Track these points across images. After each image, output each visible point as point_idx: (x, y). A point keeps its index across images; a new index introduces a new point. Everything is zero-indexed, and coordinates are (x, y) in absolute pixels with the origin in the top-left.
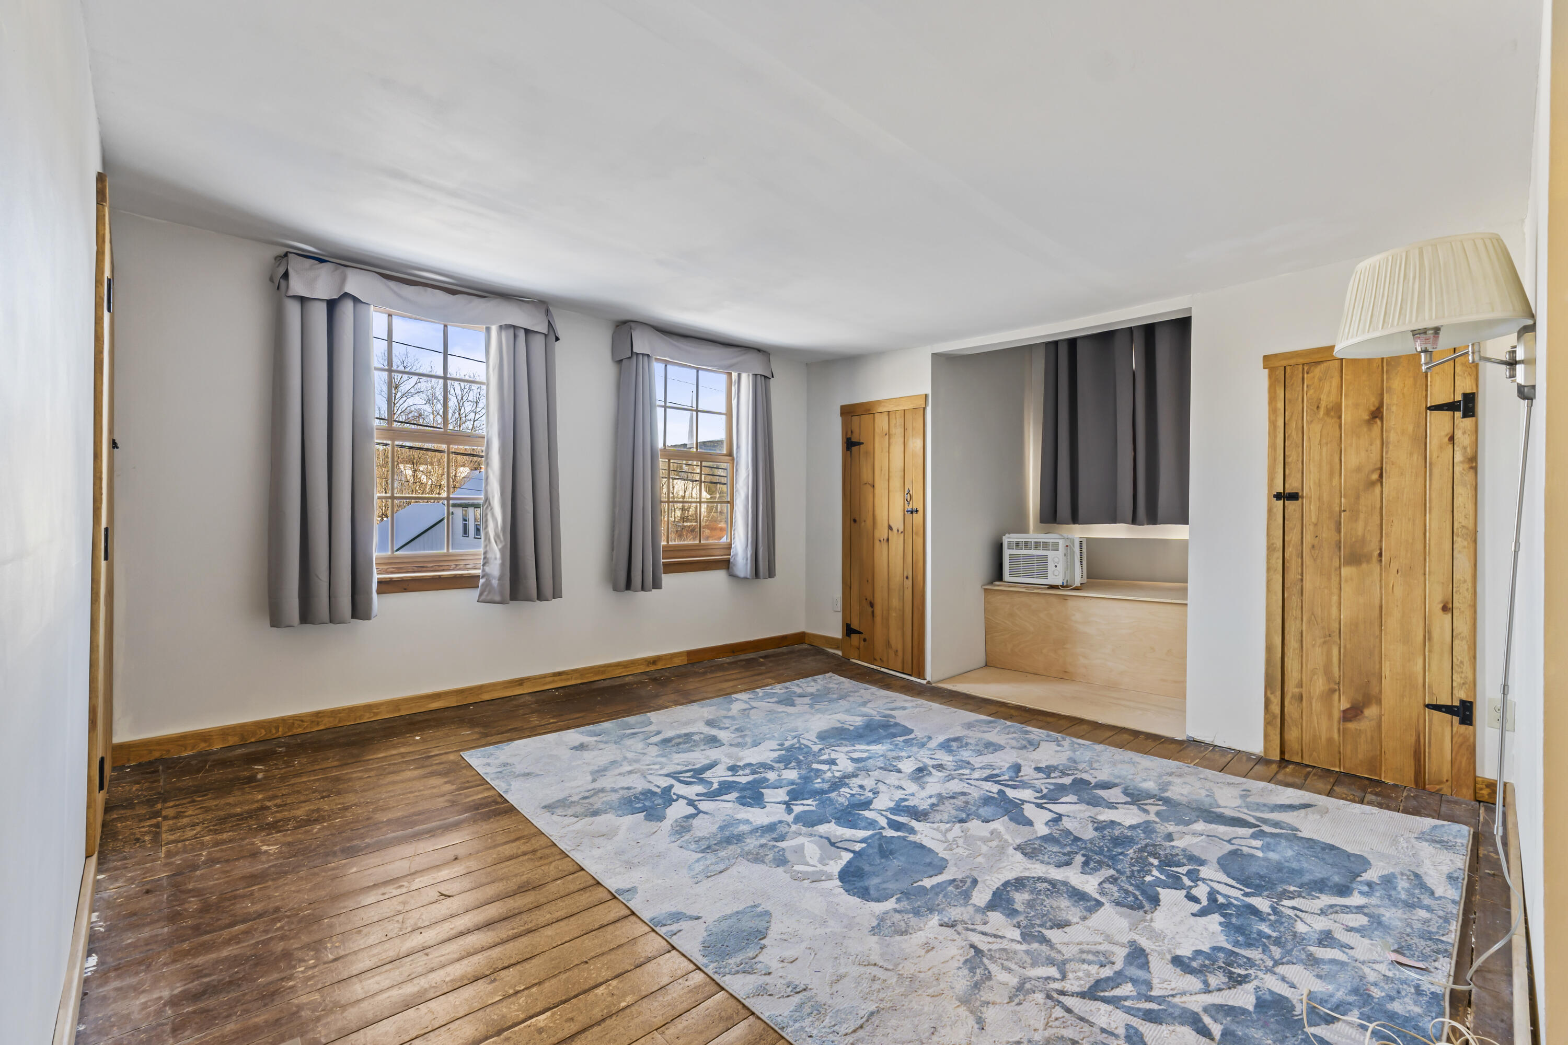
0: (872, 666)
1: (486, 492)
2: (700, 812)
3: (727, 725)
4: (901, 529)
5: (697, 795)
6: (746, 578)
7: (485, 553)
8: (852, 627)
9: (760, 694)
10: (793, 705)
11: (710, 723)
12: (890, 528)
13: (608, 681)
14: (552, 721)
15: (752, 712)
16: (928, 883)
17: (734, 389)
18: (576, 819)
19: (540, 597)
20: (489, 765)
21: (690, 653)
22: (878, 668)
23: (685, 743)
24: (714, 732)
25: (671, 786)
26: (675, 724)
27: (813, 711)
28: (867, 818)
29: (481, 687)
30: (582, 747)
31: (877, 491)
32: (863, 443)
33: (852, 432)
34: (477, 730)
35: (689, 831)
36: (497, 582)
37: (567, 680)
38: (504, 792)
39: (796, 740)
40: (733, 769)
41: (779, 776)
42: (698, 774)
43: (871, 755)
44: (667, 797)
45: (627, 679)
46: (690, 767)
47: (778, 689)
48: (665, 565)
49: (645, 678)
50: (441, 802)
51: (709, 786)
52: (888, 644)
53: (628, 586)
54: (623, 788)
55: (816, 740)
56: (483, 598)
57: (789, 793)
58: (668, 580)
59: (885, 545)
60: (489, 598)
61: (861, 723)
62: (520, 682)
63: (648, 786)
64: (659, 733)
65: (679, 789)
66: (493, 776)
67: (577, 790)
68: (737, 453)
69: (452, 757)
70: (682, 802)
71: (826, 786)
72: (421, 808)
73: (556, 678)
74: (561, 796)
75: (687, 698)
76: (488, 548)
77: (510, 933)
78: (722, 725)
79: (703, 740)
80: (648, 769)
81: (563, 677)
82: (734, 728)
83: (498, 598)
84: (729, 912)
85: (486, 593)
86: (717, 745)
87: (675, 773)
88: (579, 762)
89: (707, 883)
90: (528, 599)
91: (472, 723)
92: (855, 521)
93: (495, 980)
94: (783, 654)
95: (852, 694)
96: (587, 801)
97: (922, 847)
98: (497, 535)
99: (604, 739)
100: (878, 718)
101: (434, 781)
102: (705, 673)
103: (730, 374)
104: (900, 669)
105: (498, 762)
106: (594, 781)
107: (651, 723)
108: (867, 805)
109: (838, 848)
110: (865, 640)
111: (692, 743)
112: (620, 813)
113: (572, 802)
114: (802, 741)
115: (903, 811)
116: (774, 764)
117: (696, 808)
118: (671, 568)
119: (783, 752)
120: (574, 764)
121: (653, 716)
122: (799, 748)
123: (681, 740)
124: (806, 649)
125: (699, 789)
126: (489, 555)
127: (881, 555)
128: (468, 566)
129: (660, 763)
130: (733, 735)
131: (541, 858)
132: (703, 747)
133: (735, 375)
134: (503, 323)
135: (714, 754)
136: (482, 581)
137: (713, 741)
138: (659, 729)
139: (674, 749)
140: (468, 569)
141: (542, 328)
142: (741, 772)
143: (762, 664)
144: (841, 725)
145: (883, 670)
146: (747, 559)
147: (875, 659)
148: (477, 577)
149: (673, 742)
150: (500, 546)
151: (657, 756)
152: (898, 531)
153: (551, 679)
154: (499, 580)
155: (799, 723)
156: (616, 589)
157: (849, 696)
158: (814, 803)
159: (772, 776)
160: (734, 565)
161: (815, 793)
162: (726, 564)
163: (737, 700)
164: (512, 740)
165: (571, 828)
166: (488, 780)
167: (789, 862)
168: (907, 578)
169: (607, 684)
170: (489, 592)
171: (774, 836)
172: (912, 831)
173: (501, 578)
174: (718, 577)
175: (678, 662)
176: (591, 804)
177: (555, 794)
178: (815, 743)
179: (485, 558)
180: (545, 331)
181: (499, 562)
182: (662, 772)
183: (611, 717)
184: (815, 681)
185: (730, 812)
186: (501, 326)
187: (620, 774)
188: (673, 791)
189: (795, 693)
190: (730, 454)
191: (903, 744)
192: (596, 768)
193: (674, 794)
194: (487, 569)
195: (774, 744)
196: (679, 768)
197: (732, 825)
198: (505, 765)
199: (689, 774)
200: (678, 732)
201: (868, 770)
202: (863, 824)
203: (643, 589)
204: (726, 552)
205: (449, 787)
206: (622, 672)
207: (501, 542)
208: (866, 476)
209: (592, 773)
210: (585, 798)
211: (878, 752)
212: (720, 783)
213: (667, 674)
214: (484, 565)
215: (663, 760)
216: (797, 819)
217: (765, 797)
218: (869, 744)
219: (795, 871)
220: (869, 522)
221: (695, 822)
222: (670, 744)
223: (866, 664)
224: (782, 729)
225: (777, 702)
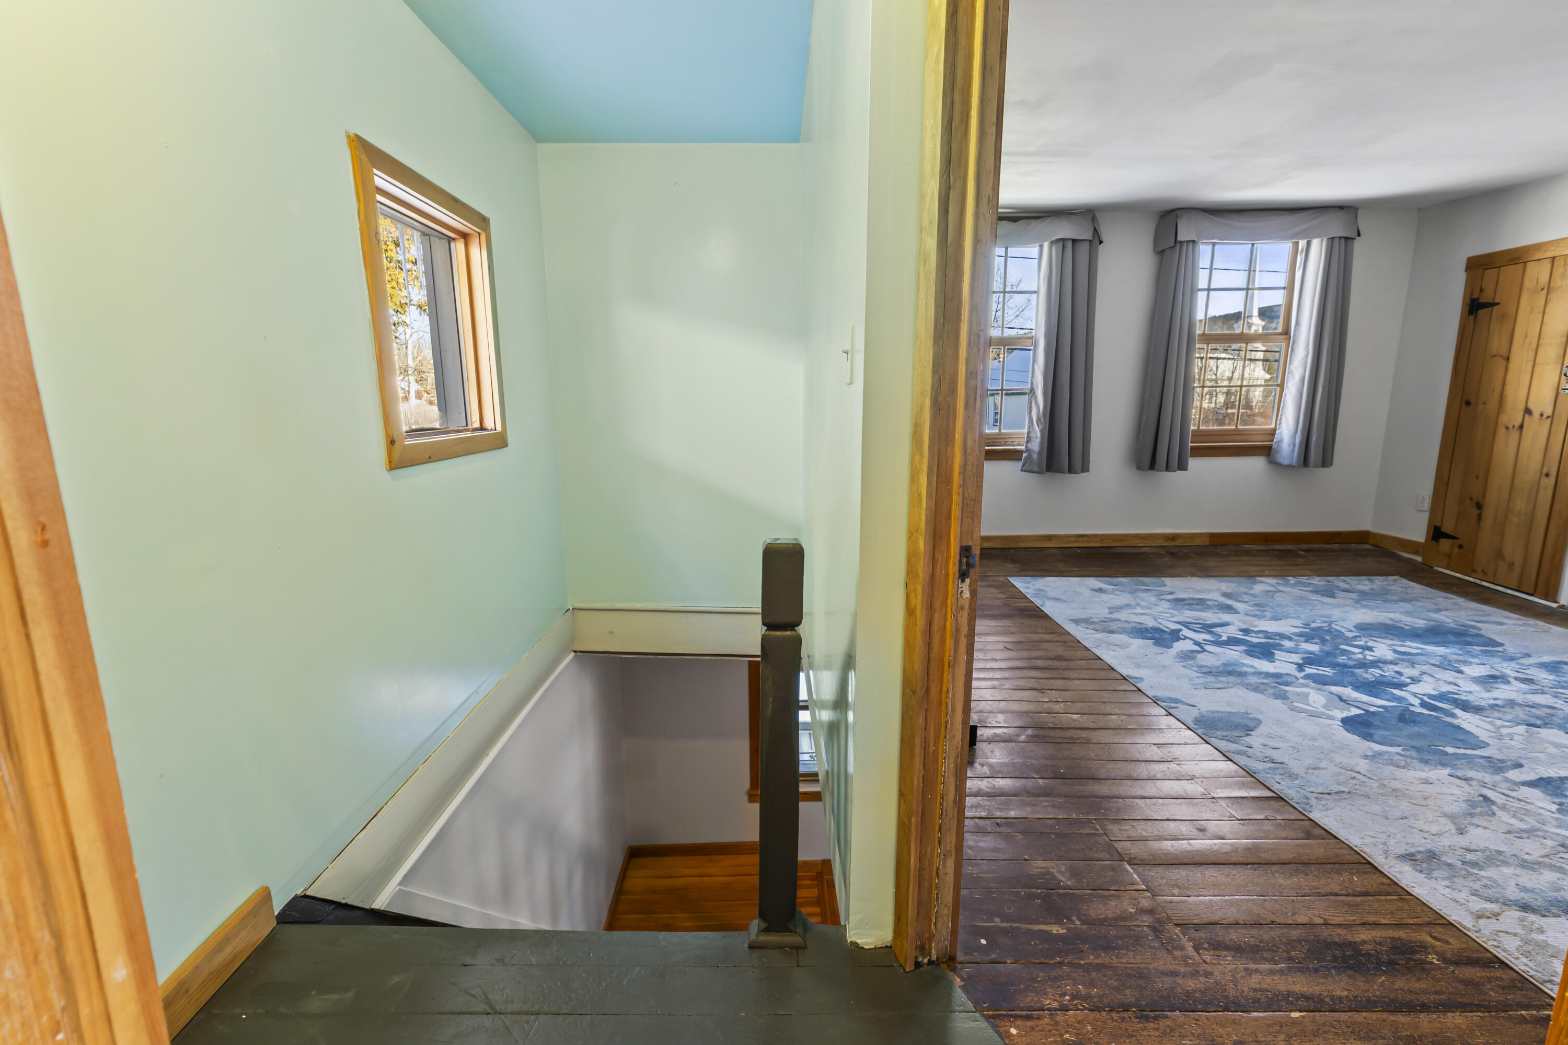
0: (1467, 578)
1: (1032, 383)
2: (1205, 651)
3: (1246, 600)
4: (1548, 411)
5: (1204, 640)
6: (1290, 466)
7: (1028, 433)
8: (1442, 530)
9: (1292, 582)
10: (1333, 596)
11: (1225, 595)
12: (1528, 411)
13: (1125, 548)
14: (1075, 569)
15: (1278, 594)
16: (1450, 750)
17: (1300, 259)
18: (1096, 632)
19: (1071, 470)
20: (1028, 588)
21: (1212, 535)
22: (1478, 582)
23: (1197, 605)
24: (1229, 602)
25: (1181, 630)
26: (1190, 590)
27: (1358, 605)
28: (1394, 694)
29: (1019, 537)
30: (1100, 590)
31: (1513, 365)
32: (1498, 304)
33: (1481, 290)
34: (1017, 565)
35: (1193, 659)
36: (1036, 456)
37: (1088, 542)
38: (1041, 605)
39: (1326, 624)
40: (1246, 631)
41: (1296, 645)
42: (1208, 628)
43: (1423, 653)
44: (1175, 636)
45: (1144, 550)
46: (1200, 622)
47: (1317, 581)
48: (1192, 448)
49: (1162, 551)
50: (998, 602)
51: (1217, 637)
52: (1499, 555)
53: (1152, 466)
54: (1135, 622)
55: (1353, 629)
56: (1024, 468)
57: (1303, 659)
58: (1193, 463)
59: (1514, 435)
60: (1030, 468)
61: (1423, 626)
62: (1049, 538)
63: (1157, 625)
64: (1172, 593)
65: (1185, 632)
66: (1032, 595)
67: (1097, 616)
68: (1295, 330)
69: (1001, 579)
70: (1188, 641)
71: (1351, 663)
72: (985, 603)
73: (1079, 539)
74: (1084, 617)
75: (1205, 573)
76: (1031, 429)
77: (1052, 676)
78: (1240, 599)
79: (1218, 606)
80: (1159, 615)
81: (1085, 539)
82: (1253, 603)
83: (1036, 469)
84: (1222, 710)
85: (1027, 465)
86: (1232, 612)
87: (1185, 623)
88: (1099, 600)
89: (1203, 691)
90: (1060, 471)
91: (1013, 561)
92: (1468, 403)
93: (1044, 693)
94: (1333, 550)
95: (1420, 599)
96: (1105, 623)
97: (1459, 728)
98: (1038, 419)
99: (1120, 589)
100: (1452, 625)
101: (992, 590)
102: (1228, 555)
103: (1297, 243)
104: (1514, 584)
105: (1035, 587)
106: (1110, 613)
107: (1165, 585)
108: (1401, 686)
109: (1349, 704)
110: (1461, 547)
111: (1206, 606)
112: (1132, 636)
113: (1092, 622)
114: (1333, 626)
115: (1451, 701)
116: (1292, 636)
117: (1202, 647)
118: (1199, 452)
119: (1307, 630)
120: (1094, 600)
121: (1167, 581)
122: (1329, 631)
123: (1194, 602)
124: (1367, 550)
125: (1208, 637)
126: (1032, 435)
127: (1505, 446)
128: (1014, 443)
129: (1171, 614)
130: (1251, 608)
131: (1070, 647)
132: (1216, 611)
133: (1302, 244)
134: (1054, 239)
135: (1226, 617)
136: (1024, 455)
137: (1229, 609)
138: (1173, 590)
139: (1186, 607)
140: (1014, 445)
141: (1088, 235)
142: (1253, 635)
143: (1301, 556)
144: (1393, 623)
145: (1484, 583)
146: (1294, 446)
147: (1475, 571)
148: (1021, 452)
149: (1186, 602)
150: (1040, 428)
151: (1168, 609)
152: (1542, 415)
153: (1075, 539)
154: (1038, 455)
155: (1336, 613)
156: (1139, 467)
157: (1417, 600)
158: (1332, 671)
159: (1287, 644)
160: (1277, 452)
161: (1334, 665)
162: (1267, 451)
163: (1262, 582)
164: (1045, 576)
165: (1092, 636)
166: (1028, 597)
167: (1289, 699)
168: (1547, 475)
169: (1124, 550)
170: (1030, 464)
171: (1278, 681)
172: (1454, 716)
173: (1040, 453)
174: (1256, 463)
175: (1198, 542)
176: (1108, 626)
177: (1079, 614)
178: (1351, 631)
179: (1027, 437)
180: (1090, 238)
181: (1039, 440)
182: (1172, 619)
183: (1126, 575)
184: (1370, 580)
185: (1236, 657)
186: (1052, 242)
187: (1134, 613)
188: (1181, 633)
189: (1338, 587)
190: (1286, 332)
191: (1479, 653)
192: (1113, 606)
193: (1182, 635)
194: (1029, 445)
195: (1298, 623)
196: (1189, 620)
197: (1236, 665)
198: (1040, 590)
199: (1198, 626)
200: (1191, 596)
201: (1414, 663)
202: (1387, 697)
203: (1168, 469)
204: (1269, 438)
205: (1001, 595)
206: (1140, 543)
207: (1042, 424)
208: (1497, 343)
209: (1109, 608)
210: (1102, 621)
211: (1436, 652)
212: (1229, 638)
213: (1185, 551)
214: (1027, 443)
215: (1175, 612)
216: (1307, 677)
217: (1276, 656)
218: (1425, 644)
219: (1293, 705)
220: (1492, 404)
221: (1199, 656)
222: (1183, 603)
223: (1458, 575)
224: (1311, 613)
225: (1311, 591)
